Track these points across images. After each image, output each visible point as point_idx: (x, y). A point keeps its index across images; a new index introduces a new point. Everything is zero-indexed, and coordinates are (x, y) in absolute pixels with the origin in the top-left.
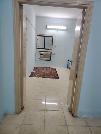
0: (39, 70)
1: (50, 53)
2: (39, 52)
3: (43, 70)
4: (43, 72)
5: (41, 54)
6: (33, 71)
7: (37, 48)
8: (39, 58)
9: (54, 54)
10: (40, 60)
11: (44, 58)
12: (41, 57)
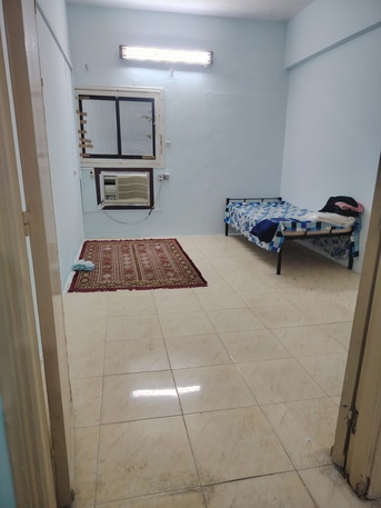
0: (106, 252)
1: (145, 175)
2: (98, 171)
3: (124, 252)
4: (127, 261)
5: (106, 183)
6: (82, 262)
7: (84, 155)
8: (99, 202)
9: (165, 178)
10: (105, 208)
11: (122, 197)
12: (107, 197)
